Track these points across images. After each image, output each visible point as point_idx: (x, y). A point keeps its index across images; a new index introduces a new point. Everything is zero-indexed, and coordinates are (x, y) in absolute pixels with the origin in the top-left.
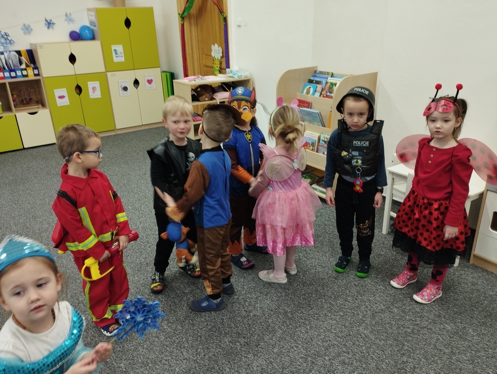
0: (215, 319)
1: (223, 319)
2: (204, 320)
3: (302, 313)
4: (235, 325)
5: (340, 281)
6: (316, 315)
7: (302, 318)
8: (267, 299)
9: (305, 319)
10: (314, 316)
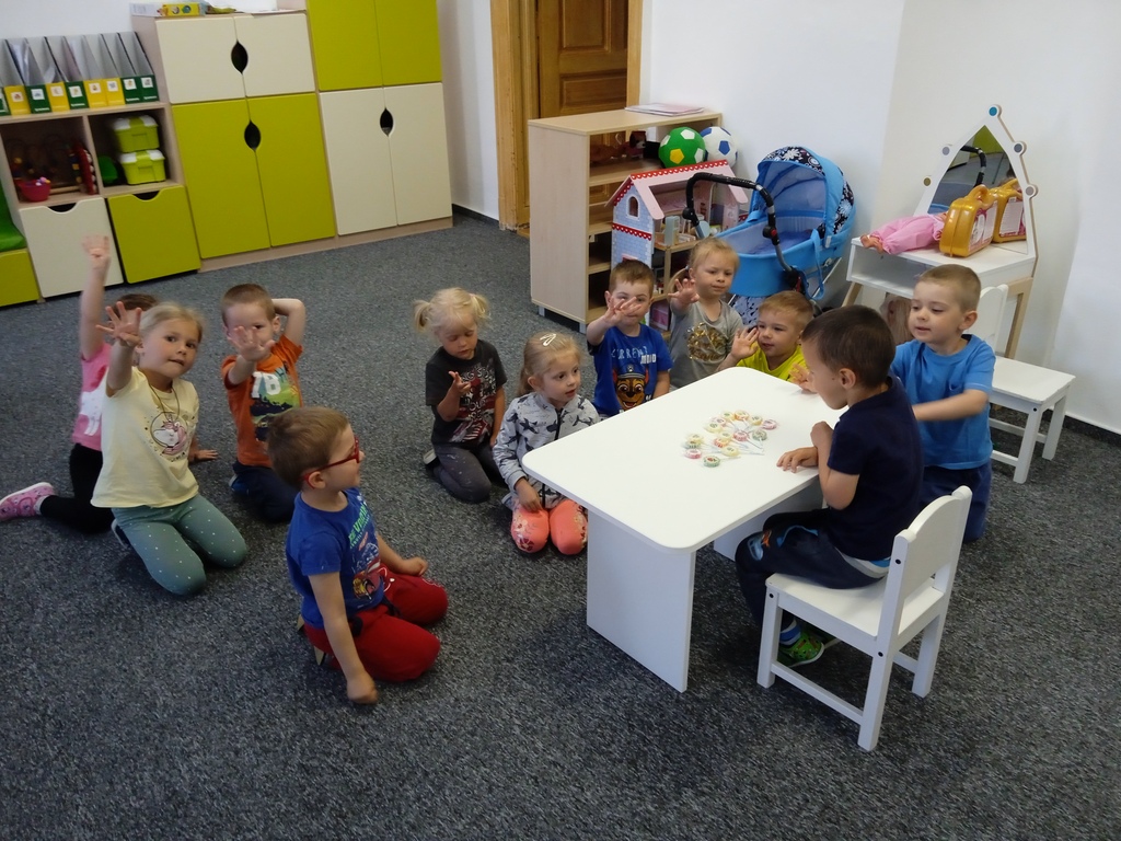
0: (816, 780)
1: (839, 783)
2: (790, 786)
3: (1039, 761)
4: (880, 801)
5: (1090, 663)
6: (1080, 768)
7: (1048, 778)
8: (929, 721)
9: (1058, 781)
10: (1077, 771)
